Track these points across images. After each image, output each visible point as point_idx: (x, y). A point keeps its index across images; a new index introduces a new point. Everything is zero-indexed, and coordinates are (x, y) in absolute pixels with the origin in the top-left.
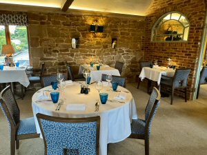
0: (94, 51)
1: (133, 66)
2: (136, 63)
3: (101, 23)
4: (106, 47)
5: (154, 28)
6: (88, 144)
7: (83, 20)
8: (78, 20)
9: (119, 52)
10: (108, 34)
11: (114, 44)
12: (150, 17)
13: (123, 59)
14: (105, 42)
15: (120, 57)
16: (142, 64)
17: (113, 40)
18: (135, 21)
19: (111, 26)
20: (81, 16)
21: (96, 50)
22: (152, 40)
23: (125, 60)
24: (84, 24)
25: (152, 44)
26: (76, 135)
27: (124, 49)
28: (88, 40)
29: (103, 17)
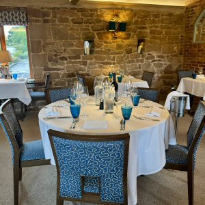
0: (114, 58)
1: (168, 78)
2: (172, 72)
3: (123, 18)
4: (129, 52)
5: (198, 22)
6: (113, 170)
7: (98, 16)
8: (92, 15)
9: (148, 59)
10: (132, 33)
11: (140, 47)
12: (192, 7)
13: (153, 68)
14: (129, 45)
15: (149, 65)
16: (181, 73)
17: (140, 41)
18: (170, 15)
19: (136, 22)
20: (96, 10)
21: (116, 56)
22: (194, 40)
23: (155, 69)
24: (100, 21)
25: (195, 45)
26: (98, 158)
27: (155, 54)
28: (106, 43)
29: (125, 10)
